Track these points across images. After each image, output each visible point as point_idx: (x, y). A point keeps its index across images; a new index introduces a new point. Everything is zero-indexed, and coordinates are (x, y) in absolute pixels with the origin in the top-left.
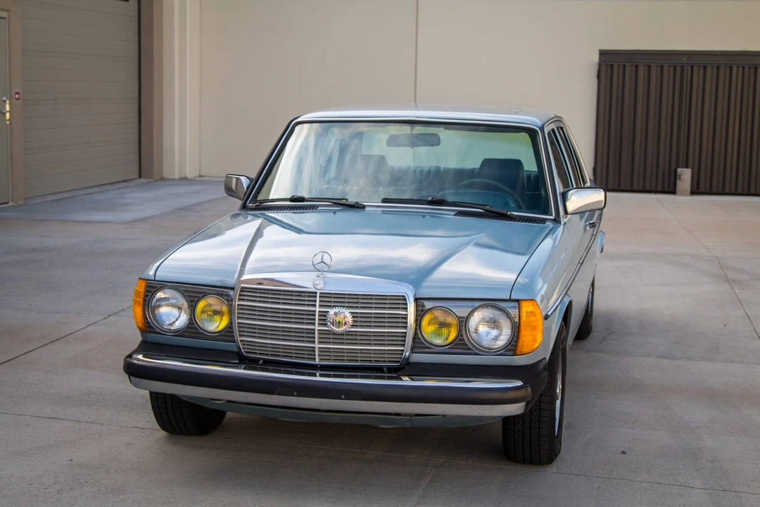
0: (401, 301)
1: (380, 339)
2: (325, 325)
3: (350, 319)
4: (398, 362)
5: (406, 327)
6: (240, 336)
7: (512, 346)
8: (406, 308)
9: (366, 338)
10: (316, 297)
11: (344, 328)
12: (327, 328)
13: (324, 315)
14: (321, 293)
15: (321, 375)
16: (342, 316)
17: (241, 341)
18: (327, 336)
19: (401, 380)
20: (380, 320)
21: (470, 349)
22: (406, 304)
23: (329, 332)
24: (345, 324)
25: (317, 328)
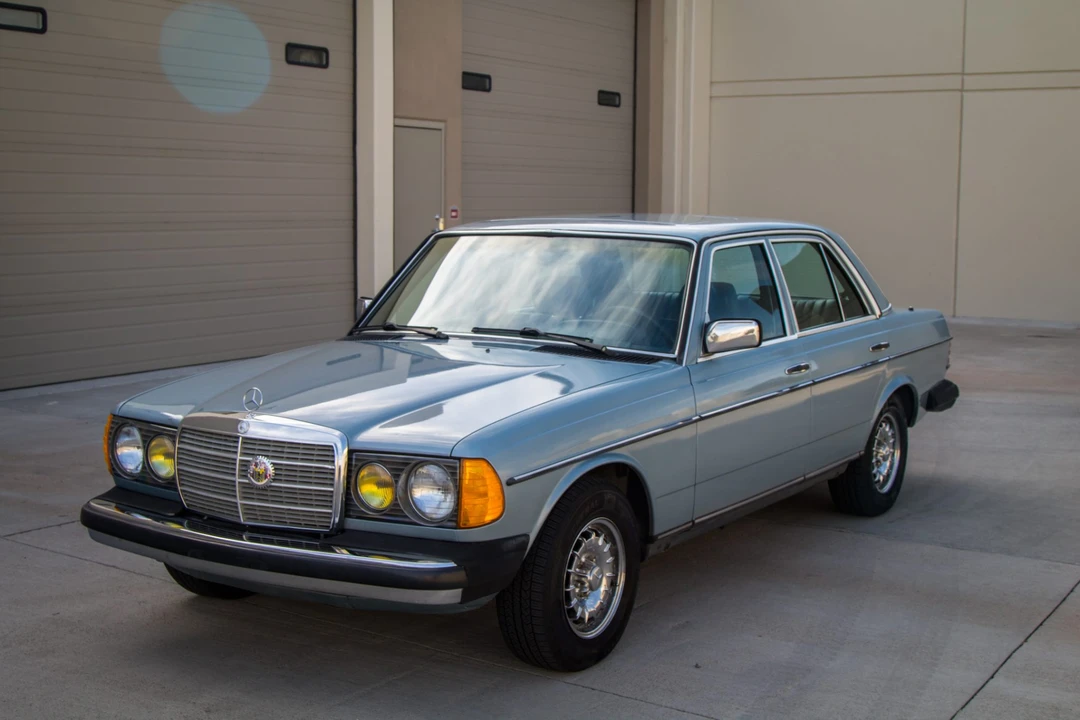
0: (327, 452)
1: (306, 497)
2: (245, 477)
3: (271, 470)
4: (328, 527)
5: (332, 485)
6: (181, 485)
7: (455, 517)
8: (333, 462)
9: (292, 496)
10: (238, 442)
11: (265, 481)
12: (247, 481)
13: (245, 465)
14: (243, 438)
15: (251, 539)
16: (263, 467)
17: (183, 491)
18: (249, 490)
19: (334, 552)
20: (306, 475)
21: (406, 517)
22: (333, 456)
23: (251, 486)
24: (266, 477)
25: (238, 480)
